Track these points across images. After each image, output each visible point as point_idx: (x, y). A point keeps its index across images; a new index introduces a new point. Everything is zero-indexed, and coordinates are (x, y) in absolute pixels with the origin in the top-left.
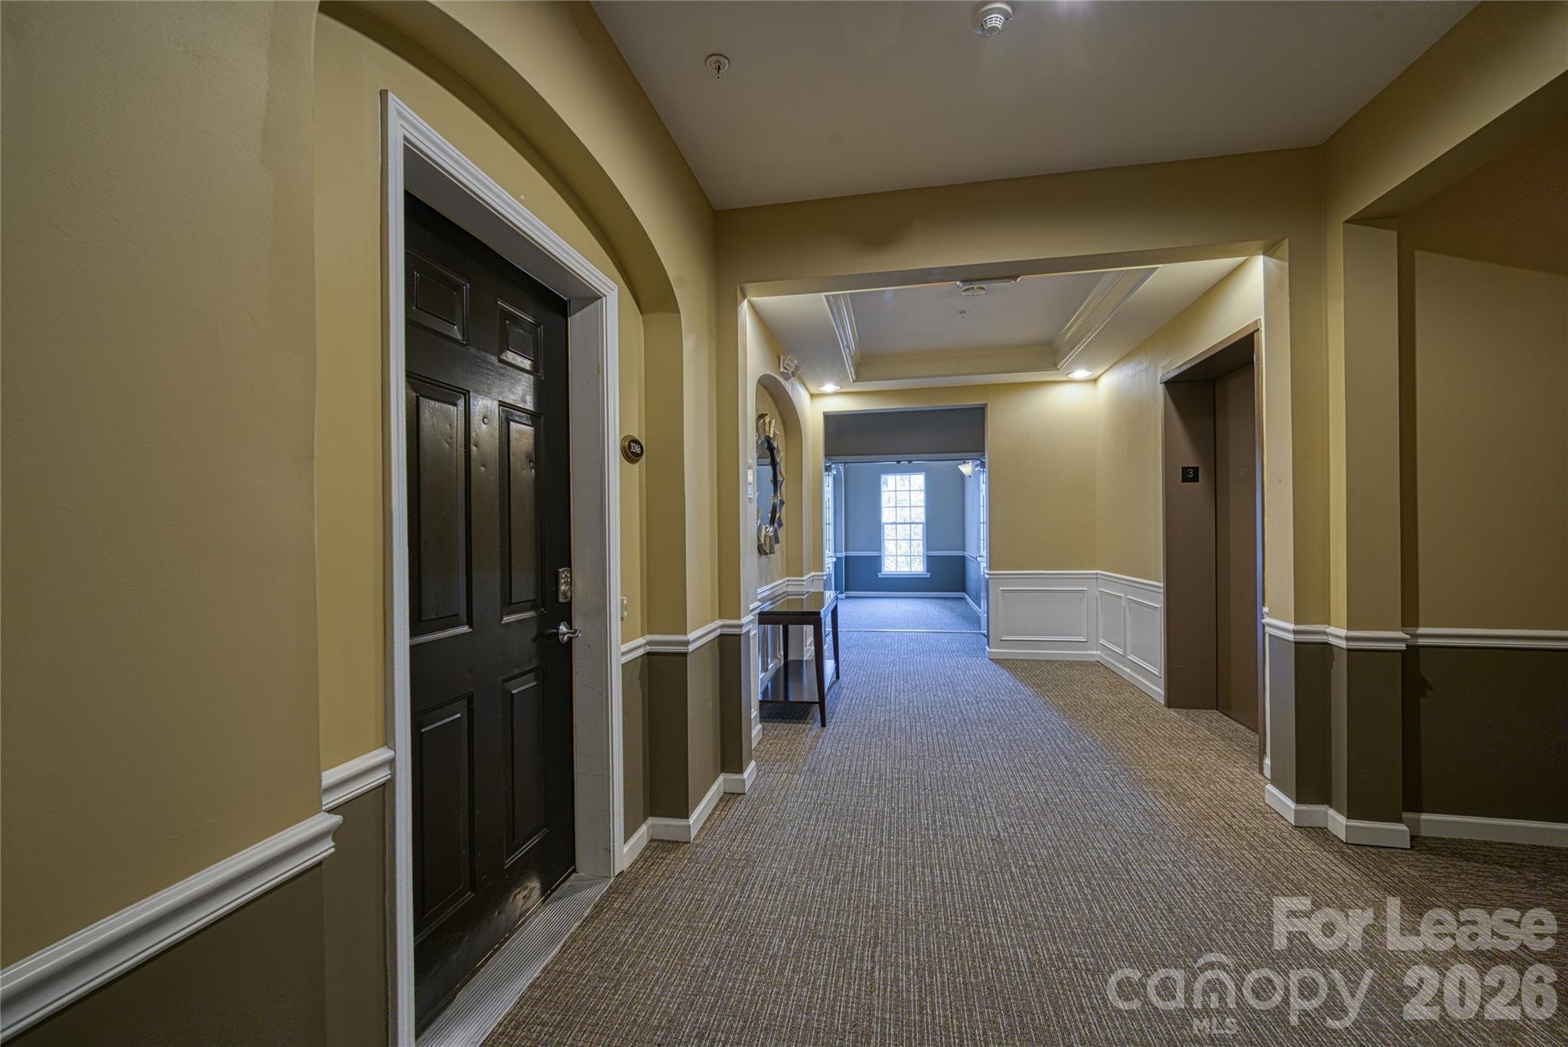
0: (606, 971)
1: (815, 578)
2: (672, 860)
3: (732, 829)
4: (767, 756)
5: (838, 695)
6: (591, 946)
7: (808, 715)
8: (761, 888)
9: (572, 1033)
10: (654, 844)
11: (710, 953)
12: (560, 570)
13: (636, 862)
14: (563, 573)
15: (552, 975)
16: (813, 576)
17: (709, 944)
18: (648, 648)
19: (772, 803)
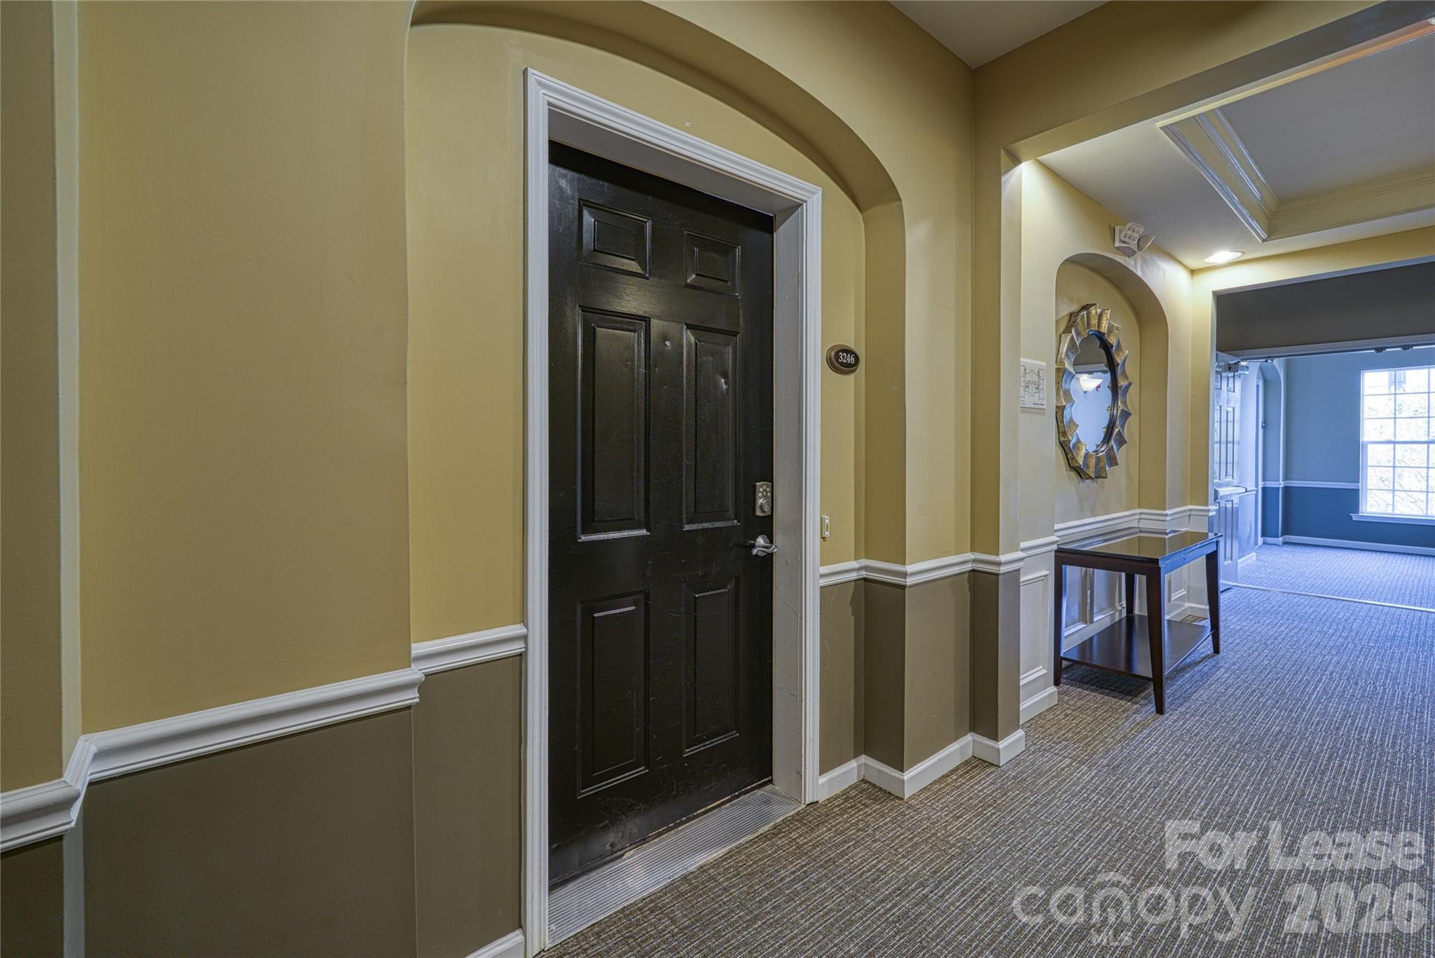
0: (750, 900)
1: (1193, 513)
2: (875, 812)
3: (961, 804)
4: (1053, 729)
5: (1206, 676)
6: (751, 865)
7: (1143, 691)
8: (963, 894)
9: (690, 945)
10: (864, 786)
11: (861, 940)
12: (758, 484)
13: (837, 797)
14: (762, 487)
15: (704, 877)
16: (1190, 510)
17: (865, 929)
18: (864, 573)
19: (1031, 791)
